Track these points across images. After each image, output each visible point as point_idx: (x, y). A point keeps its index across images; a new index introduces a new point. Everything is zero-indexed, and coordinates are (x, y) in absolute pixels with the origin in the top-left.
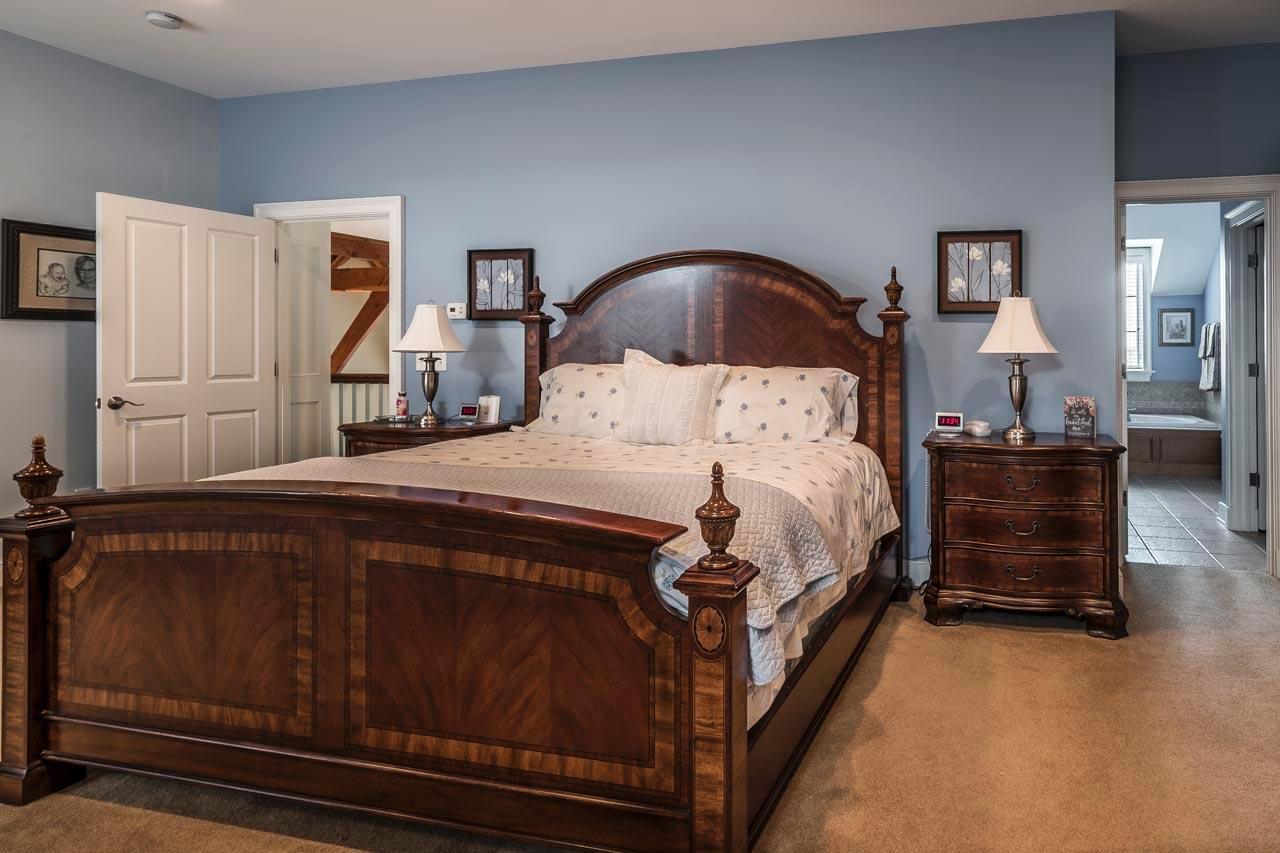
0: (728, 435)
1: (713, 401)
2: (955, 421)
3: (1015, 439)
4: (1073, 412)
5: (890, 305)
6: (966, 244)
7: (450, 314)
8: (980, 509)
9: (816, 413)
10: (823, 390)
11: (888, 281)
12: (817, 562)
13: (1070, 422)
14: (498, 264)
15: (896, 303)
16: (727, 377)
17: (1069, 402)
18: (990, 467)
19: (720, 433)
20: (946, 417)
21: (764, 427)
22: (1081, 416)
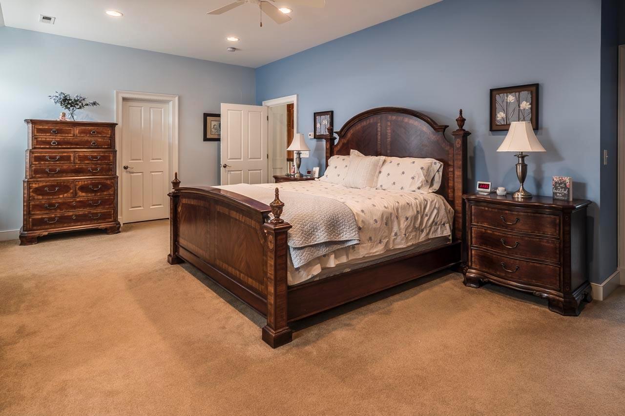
0: (381, 186)
1: (378, 172)
2: (486, 186)
3: (518, 198)
4: (557, 185)
5: (458, 128)
6: (505, 94)
7: (309, 136)
8: (489, 231)
9: (416, 179)
10: (422, 168)
11: (458, 116)
12: (348, 234)
13: (555, 191)
14: (323, 117)
15: (462, 127)
16: (385, 161)
17: (555, 179)
18: (493, 210)
19: (379, 186)
20: (483, 184)
21: (394, 183)
22: (562, 188)
